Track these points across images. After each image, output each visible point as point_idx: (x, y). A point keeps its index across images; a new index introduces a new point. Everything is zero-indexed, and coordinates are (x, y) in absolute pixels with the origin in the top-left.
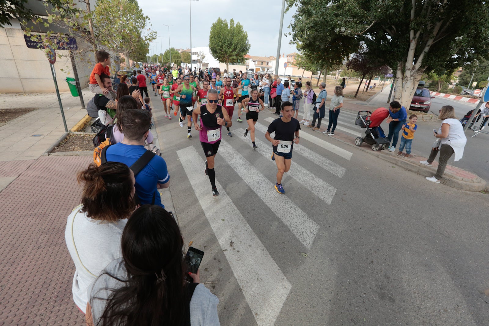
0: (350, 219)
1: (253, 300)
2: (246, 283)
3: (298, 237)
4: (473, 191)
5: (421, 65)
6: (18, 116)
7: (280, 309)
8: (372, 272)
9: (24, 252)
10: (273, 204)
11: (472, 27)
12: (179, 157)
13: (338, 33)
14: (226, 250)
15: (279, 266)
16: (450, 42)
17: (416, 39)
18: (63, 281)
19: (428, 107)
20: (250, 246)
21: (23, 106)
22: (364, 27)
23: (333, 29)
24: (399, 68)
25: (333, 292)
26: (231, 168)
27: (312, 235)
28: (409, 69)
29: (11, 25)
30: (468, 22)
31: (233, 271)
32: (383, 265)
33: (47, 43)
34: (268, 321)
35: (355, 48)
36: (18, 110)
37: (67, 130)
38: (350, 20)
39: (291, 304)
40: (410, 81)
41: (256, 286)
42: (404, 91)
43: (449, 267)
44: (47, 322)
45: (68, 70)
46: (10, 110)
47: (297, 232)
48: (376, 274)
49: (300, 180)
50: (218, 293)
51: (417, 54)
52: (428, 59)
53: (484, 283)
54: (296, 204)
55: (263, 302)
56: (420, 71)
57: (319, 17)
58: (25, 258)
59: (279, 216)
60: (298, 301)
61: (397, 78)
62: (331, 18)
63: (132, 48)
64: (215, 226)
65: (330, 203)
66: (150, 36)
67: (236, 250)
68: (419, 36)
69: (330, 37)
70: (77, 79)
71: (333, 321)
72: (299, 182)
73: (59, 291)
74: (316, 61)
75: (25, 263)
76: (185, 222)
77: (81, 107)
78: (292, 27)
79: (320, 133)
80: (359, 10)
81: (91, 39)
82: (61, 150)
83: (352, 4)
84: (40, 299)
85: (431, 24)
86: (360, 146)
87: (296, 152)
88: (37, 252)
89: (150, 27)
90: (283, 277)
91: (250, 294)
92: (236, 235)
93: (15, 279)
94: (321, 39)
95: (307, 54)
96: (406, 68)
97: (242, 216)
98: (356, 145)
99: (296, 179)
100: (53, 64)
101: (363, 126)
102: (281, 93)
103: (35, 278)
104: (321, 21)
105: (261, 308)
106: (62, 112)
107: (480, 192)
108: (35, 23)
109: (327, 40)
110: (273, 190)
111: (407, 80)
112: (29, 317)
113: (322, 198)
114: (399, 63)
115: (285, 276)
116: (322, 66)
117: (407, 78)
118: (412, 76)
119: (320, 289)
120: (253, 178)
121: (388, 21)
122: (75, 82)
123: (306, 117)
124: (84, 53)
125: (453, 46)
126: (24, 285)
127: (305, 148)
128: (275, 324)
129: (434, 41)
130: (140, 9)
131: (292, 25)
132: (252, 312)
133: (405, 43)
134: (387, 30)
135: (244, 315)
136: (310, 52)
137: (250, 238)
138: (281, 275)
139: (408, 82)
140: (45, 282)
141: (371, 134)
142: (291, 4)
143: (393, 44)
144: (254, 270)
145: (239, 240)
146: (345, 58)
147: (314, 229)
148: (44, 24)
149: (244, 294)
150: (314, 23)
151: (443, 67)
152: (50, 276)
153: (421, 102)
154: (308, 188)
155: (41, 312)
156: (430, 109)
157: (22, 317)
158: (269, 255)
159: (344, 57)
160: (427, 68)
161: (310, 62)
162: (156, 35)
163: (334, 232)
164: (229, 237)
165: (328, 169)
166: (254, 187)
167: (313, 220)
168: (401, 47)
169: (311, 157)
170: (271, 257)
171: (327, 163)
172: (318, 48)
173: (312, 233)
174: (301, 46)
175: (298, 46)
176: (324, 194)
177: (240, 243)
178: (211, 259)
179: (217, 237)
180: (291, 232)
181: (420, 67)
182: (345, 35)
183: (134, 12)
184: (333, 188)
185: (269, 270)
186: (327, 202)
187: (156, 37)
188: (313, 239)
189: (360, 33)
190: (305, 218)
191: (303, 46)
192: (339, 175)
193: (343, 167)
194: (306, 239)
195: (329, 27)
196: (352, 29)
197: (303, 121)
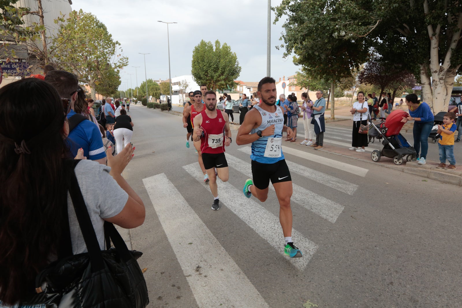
0: (361, 237)
5: (450, 65)
8: (391, 295)
10: (258, 226)
12: (145, 184)
13: (337, 38)
14: (189, 276)
15: (259, 291)
17: (437, 35)
20: (222, 270)
22: (368, 28)
23: (331, 36)
24: (422, 71)
27: (308, 256)
28: (436, 72)
31: (196, 298)
32: (408, 286)
38: (350, 23)
40: (440, 85)
42: (434, 99)
48: (398, 296)
49: (296, 199)
51: (442, 53)
52: (458, 56)
56: (451, 73)
57: (313, 22)
59: (265, 237)
61: (423, 84)
62: (327, 23)
63: (99, 77)
64: (178, 251)
65: (335, 221)
66: (120, 63)
67: (203, 275)
68: (441, 33)
69: (330, 44)
74: (319, 76)
78: (285, 39)
79: (327, 152)
80: (359, 10)
81: (43, 54)
83: (350, 5)
86: (378, 161)
87: (294, 173)
89: (121, 53)
92: (205, 259)
94: (320, 48)
95: (307, 69)
96: (432, 71)
97: (216, 239)
98: (373, 161)
101: (380, 137)
104: (315, 27)
109: (328, 49)
111: (436, 85)
113: (324, 216)
114: (421, 66)
115: (267, 301)
116: (327, 80)
117: (435, 82)
118: (441, 79)
121: (397, 19)
123: (308, 137)
127: (306, 168)
130: (109, 34)
131: (283, 36)
133: (424, 41)
134: (399, 30)
136: (310, 65)
137: (223, 262)
138: (261, 301)
139: (438, 87)
141: (390, 144)
142: (279, 13)
143: (410, 45)
145: (209, 265)
146: (355, 69)
147: (311, 250)
150: (308, 31)
154: (307, 207)
158: (247, 280)
159: (353, 69)
160: (460, 68)
161: (312, 77)
162: (127, 61)
163: (338, 252)
164: (196, 262)
165: (335, 187)
166: (236, 210)
167: (311, 240)
168: (420, 46)
169: (312, 176)
170: (249, 281)
171: (333, 181)
172: (319, 59)
173: (307, 253)
174: (298, 60)
175: (295, 61)
176: (327, 212)
177: (209, 268)
178: (168, 286)
179: (179, 262)
180: (279, 254)
181: (449, 68)
182: (346, 40)
183: (101, 37)
184: (340, 205)
185: (245, 296)
186: (331, 220)
187: (128, 63)
188: (308, 260)
189: (365, 34)
190: (299, 238)
191: (300, 60)
192: (349, 192)
193: (354, 184)
194: (300, 260)
195: (326, 33)
196: (354, 31)
197: (305, 141)
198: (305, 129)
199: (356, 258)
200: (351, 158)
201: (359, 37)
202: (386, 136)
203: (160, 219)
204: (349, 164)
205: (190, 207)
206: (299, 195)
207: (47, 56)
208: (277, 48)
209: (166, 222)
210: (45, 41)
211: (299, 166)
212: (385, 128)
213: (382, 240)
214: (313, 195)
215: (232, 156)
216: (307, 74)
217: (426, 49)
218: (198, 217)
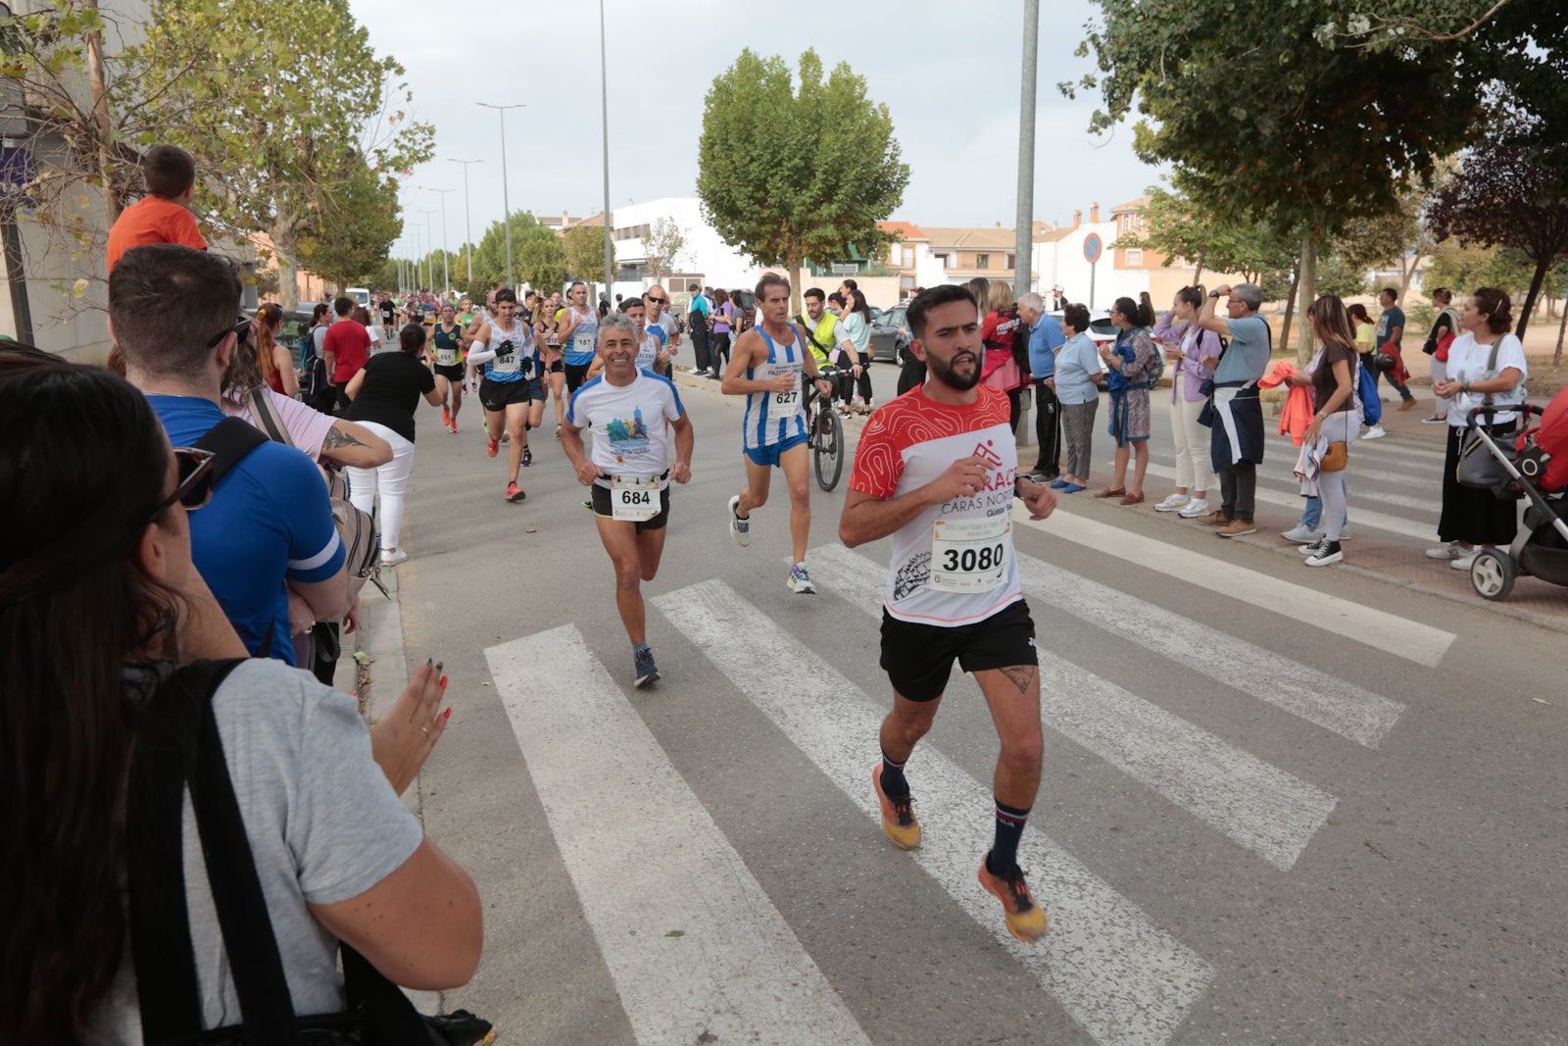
0: (1406, 941)
3: (1080, 1016)
10: (958, 867)
12: (492, 672)
13: (1332, 46)
23: (1306, 35)
26: (757, 711)
27: (1167, 1010)
47: (1077, 992)
49: (1125, 756)
63: (310, 206)
64: (621, 963)
65: (1292, 861)
66: (401, 147)
69: (1300, 71)
72: (1123, 767)
74: (1249, 211)
78: (1101, 50)
81: (93, 126)
86: (1502, 596)
87: (1123, 639)
89: (404, 107)
92: (733, 1003)
94: (1254, 89)
95: (1195, 180)
97: (780, 921)
98: (1479, 593)
99: (1102, 753)
102: (1052, 366)
109: (1289, 92)
110: (968, 804)
113: (1246, 838)
116: (1283, 228)
120: (865, 753)
123: (1190, 476)
127: (1175, 618)
130: (357, 27)
131: (1094, 38)
136: (1211, 164)
137: (808, 1018)
141: (1560, 523)
145: (747, 1028)
146: (1414, 179)
147: (1181, 983)
150: (1205, 16)
154: (1171, 793)
159: (1405, 176)
161: (1218, 214)
162: (429, 142)
163: (1301, 999)
164: (697, 1014)
165: (1298, 708)
166: (867, 795)
167: (1183, 942)
169: (1201, 656)
171: (1293, 682)
172: (1248, 137)
173: (1164, 998)
174: (1157, 140)
175: (1145, 143)
176: (1259, 822)
177: (751, 1041)
179: (628, 1014)
180: (1045, 994)
182: (1373, 51)
183: (326, 40)
184: (1319, 792)
186: (1275, 858)
187: (432, 150)
188: (1166, 1031)
189: (1462, 28)
190: (1134, 929)
191: (1167, 139)
192: (1360, 732)
193: (1388, 696)
194: (1131, 1029)
195: (1285, 24)
196: (1412, 16)
197: (1176, 496)
199: (1383, 1034)
200: (1377, 580)
201: (1434, 42)
202: (1540, 486)
203: (552, 823)
204: (1369, 604)
205: (676, 776)
206: (1140, 737)
207: (106, 135)
208: (1065, 90)
209: (576, 837)
210: (102, 75)
211: (1143, 608)
212: (1536, 453)
213: (1505, 962)
214: (1199, 739)
216: (1195, 201)
218: (710, 822)
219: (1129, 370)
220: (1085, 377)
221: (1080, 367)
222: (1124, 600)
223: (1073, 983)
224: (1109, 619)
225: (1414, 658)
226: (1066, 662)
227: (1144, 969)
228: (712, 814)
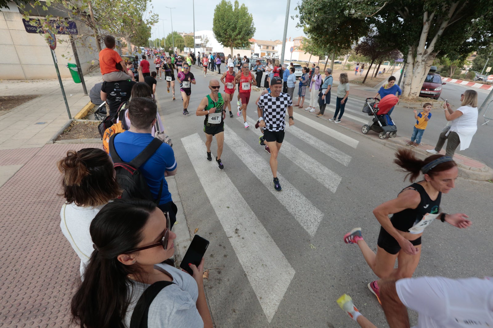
0: (354, 208)
1: (257, 285)
2: (250, 268)
3: (302, 224)
4: (480, 181)
5: (433, 49)
6: (21, 104)
7: (284, 294)
9: (35, 238)
11: (490, 8)
12: (184, 144)
13: (347, 16)
14: (231, 237)
15: (283, 253)
16: (465, 24)
17: (430, 21)
18: (74, 265)
19: (438, 94)
20: (254, 233)
21: (26, 93)
22: (375, 9)
23: (342, 12)
24: (410, 52)
25: (335, 278)
26: (236, 155)
27: (317, 223)
28: (421, 54)
29: (9, 8)
30: (486, 3)
31: (238, 257)
33: (46, 27)
34: (272, 305)
35: (365, 31)
36: (21, 97)
37: (70, 118)
38: (360, 2)
39: (294, 289)
40: (421, 66)
41: (261, 271)
42: (414, 78)
43: (451, 254)
44: (61, 304)
45: (69, 56)
46: (13, 97)
47: (301, 219)
50: (223, 278)
51: (430, 38)
52: (441, 43)
53: (485, 270)
54: (301, 192)
55: (268, 287)
56: (432, 56)
58: (36, 243)
59: (284, 203)
60: (301, 286)
61: (408, 63)
63: (133, 32)
64: (220, 214)
65: (335, 191)
66: (152, 19)
67: (241, 237)
68: (433, 18)
69: (340, 19)
70: (78, 65)
71: (334, 305)
72: (305, 170)
73: (71, 275)
74: (323, 46)
75: (36, 248)
76: (190, 209)
77: (84, 94)
78: (300, 9)
79: (326, 120)
81: (91, 24)
82: (66, 138)
84: (53, 282)
85: (447, 5)
86: (366, 134)
87: (302, 140)
88: (47, 238)
89: (152, 9)
90: (287, 264)
91: (255, 279)
92: (241, 222)
93: (28, 263)
94: (329, 21)
95: (314, 38)
96: (418, 53)
97: (247, 204)
98: (363, 133)
99: (301, 167)
100: (54, 50)
101: (371, 114)
103: (47, 263)
104: (329, 3)
105: (265, 292)
106: (65, 99)
107: (487, 181)
108: (33, 7)
109: (336, 23)
111: (418, 65)
112: (43, 299)
113: (327, 186)
114: (410, 47)
115: (289, 262)
116: (330, 51)
117: (418, 63)
118: (423, 61)
119: (324, 275)
121: (401, 2)
122: (77, 68)
123: (313, 104)
124: (85, 38)
125: (468, 29)
126: (37, 270)
127: (311, 136)
128: (278, 308)
129: (448, 23)
131: (299, 6)
132: (256, 297)
133: (418, 25)
134: (400, 12)
135: (249, 299)
136: (318, 35)
137: (255, 226)
138: (285, 262)
139: (419, 67)
140: (56, 266)
141: (379, 122)
143: (405, 27)
144: (259, 257)
145: (244, 227)
146: (354, 42)
147: (318, 217)
148: (43, 8)
149: (249, 279)
150: (323, 5)
151: (457, 51)
152: (61, 261)
153: (432, 89)
154: (314, 176)
155: (54, 294)
156: (440, 96)
157: (37, 299)
158: (274, 242)
159: (353, 41)
160: (439, 53)
161: (318, 46)
162: (157, 18)
163: (338, 220)
164: (234, 225)
165: (334, 157)
166: (259, 175)
167: (318, 208)
168: (413, 30)
169: (316, 145)
170: (275, 244)
171: (332, 151)
172: (326, 31)
173: (316, 220)
174: (308, 29)
175: (306, 30)
176: (329, 183)
177: (245, 230)
178: (216, 245)
180: (296, 220)
181: (432, 52)
182: (354, 17)
184: (339, 176)
185: (274, 257)
186: (332, 191)
187: (158, 20)
188: (317, 227)
189: (371, 15)
190: (309, 205)
191: (310, 29)
192: (344, 163)
193: (349, 155)
195: (338, 8)
196: (362, 10)
197: (309, 107)
198: (311, 98)
202: (377, 114)
203: (201, 181)
204: (345, 134)
206: (307, 163)
208: (293, 18)
209: (206, 184)
210: (92, 11)
211: (305, 133)
214: (317, 164)
215: (251, 119)
217: (418, 33)
218: (231, 181)
219: (303, 82)
220: (292, 82)
221: (292, 80)
222: (301, 131)
223: (300, 218)
224: (299, 135)
225: (352, 146)
226: (292, 145)
227: (312, 215)
228: (231, 179)
